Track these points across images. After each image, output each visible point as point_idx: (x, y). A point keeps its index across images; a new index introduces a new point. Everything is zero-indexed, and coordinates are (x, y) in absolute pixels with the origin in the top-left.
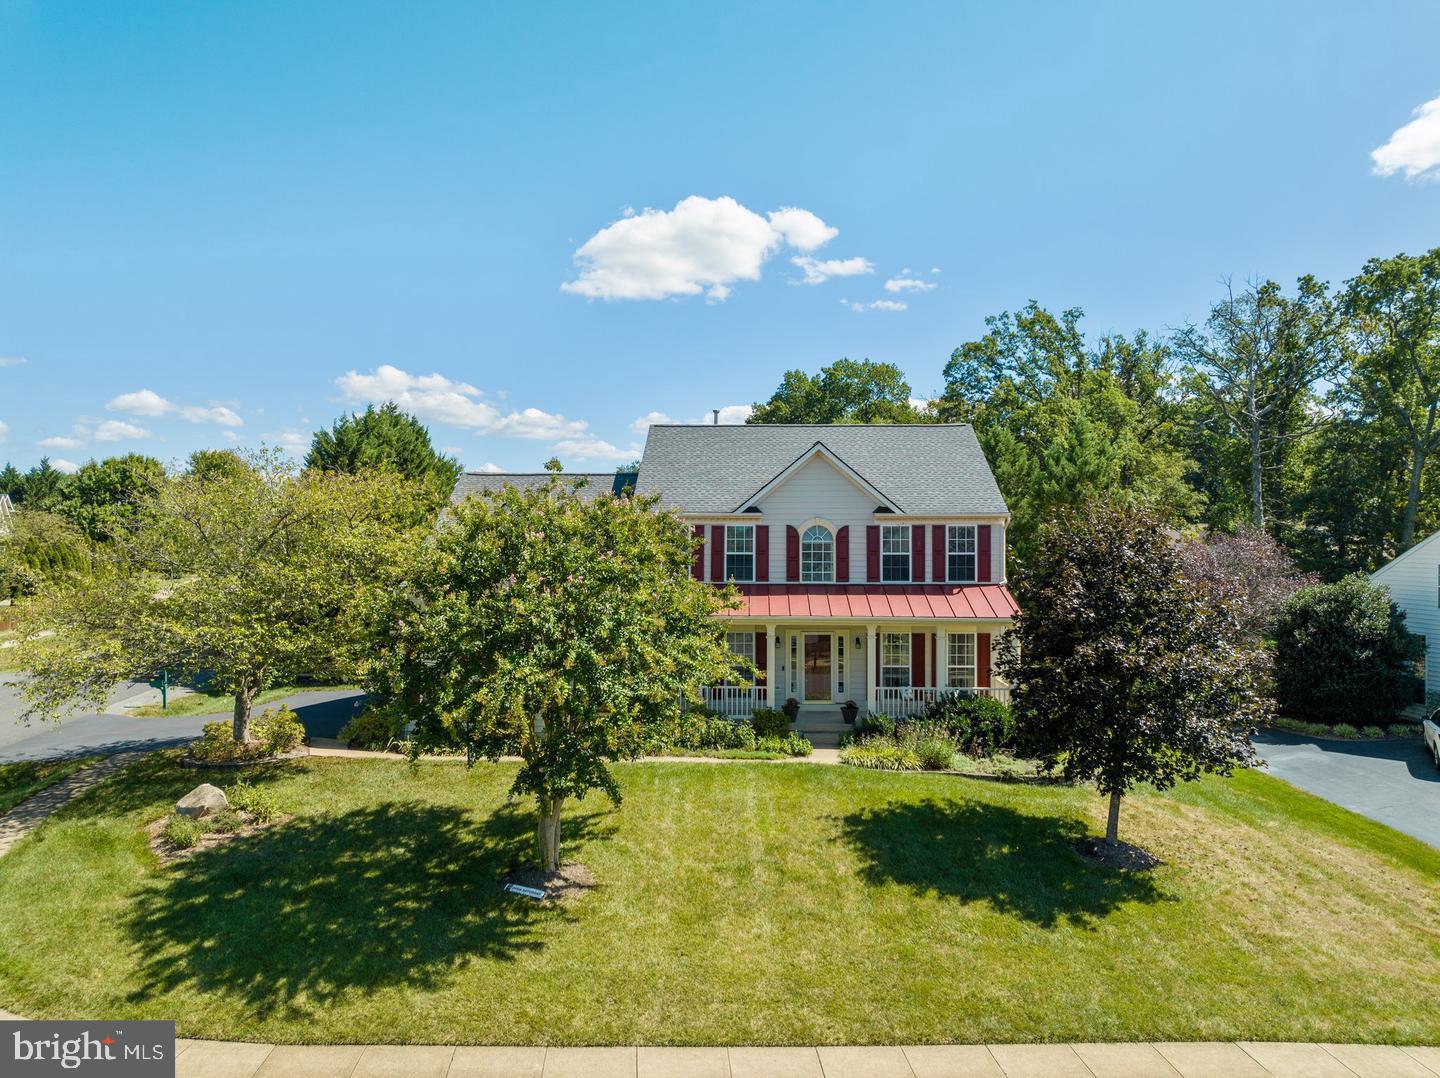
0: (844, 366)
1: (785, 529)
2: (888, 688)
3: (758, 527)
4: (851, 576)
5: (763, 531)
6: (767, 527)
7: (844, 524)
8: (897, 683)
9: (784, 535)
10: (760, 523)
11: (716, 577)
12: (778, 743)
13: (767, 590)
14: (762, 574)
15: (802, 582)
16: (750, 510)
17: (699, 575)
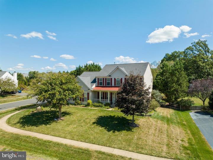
0: (175, 52)
1: (114, 79)
5: (111, 79)
7: (121, 78)
11: (106, 85)
12: (106, 107)
13: (112, 87)
14: (111, 85)
15: (116, 86)
16: (109, 76)
17: (104, 85)
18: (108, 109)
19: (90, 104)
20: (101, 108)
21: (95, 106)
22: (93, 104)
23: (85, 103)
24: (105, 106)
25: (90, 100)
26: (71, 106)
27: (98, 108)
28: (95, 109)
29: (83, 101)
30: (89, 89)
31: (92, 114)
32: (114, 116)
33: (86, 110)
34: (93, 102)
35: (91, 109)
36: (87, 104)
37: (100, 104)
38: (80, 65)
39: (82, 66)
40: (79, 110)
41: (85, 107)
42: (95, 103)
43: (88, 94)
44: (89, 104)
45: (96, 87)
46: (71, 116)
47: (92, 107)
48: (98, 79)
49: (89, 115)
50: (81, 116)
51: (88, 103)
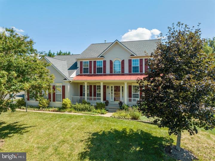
1: (109, 61)
2: (134, 98)
3: (104, 61)
4: (125, 71)
5: (105, 62)
6: (106, 61)
7: (123, 59)
8: (136, 97)
9: (109, 62)
10: (104, 60)
11: (94, 72)
12: (99, 111)
13: (105, 75)
14: (105, 72)
15: (113, 73)
16: (101, 57)
17: (91, 72)
18: (103, 114)
19: (68, 106)
20: (89, 112)
21: (77, 109)
22: (73, 105)
23: (58, 104)
24: (96, 108)
25: (67, 99)
26: (30, 110)
27: (83, 112)
28: (79, 116)
29: (54, 101)
30: (65, 79)
31: (73, 129)
32: (124, 131)
33: (61, 119)
34: (73, 102)
35: (71, 117)
36: (61, 106)
37: (87, 105)
38: (50, 51)
39: (54, 54)
40: (46, 118)
41: (58, 113)
42: (77, 103)
43: (64, 87)
44: (66, 105)
45: (78, 75)
46: (25, 135)
47: (70, 111)
48: (81, 63)
49: (66, 130)
50: (49, 135)
51: (64, 104)
